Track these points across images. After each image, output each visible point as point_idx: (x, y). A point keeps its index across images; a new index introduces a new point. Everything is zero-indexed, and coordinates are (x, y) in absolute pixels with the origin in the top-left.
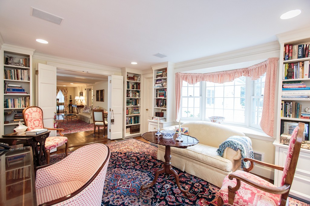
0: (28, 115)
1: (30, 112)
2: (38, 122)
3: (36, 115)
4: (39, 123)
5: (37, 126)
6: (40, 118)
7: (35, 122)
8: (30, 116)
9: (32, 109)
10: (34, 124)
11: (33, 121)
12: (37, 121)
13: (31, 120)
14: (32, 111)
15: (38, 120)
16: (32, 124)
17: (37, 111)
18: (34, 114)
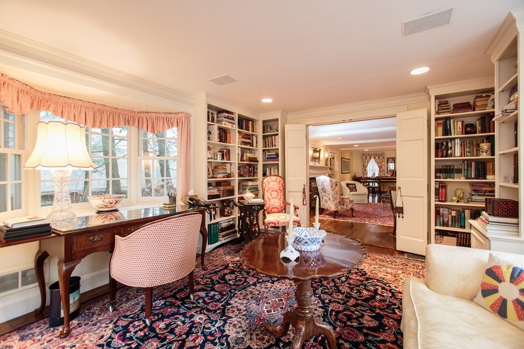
0: (266, 184)
1: (268, 181)
2: (277, 193)
3: (274, 185)
4: (278, 195)
5: (275, 197)
6: (279, 189)
7: (272, 193)
8: (268, 186)
9: (271, 178)
10: (271, 195)
11: (270, 191)
12: (274, 192)
13: (269, 190)
14: (270, 180)
15: (276, 191)
16: (269, 194)
17: (276, 181)
18: (272, 184)
